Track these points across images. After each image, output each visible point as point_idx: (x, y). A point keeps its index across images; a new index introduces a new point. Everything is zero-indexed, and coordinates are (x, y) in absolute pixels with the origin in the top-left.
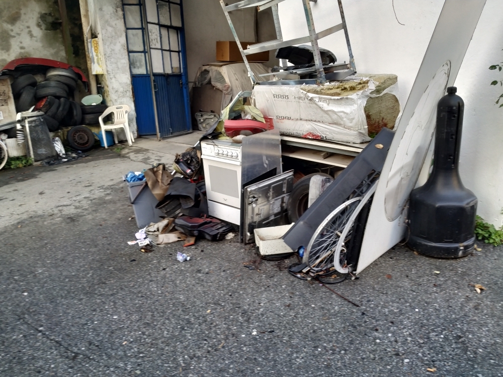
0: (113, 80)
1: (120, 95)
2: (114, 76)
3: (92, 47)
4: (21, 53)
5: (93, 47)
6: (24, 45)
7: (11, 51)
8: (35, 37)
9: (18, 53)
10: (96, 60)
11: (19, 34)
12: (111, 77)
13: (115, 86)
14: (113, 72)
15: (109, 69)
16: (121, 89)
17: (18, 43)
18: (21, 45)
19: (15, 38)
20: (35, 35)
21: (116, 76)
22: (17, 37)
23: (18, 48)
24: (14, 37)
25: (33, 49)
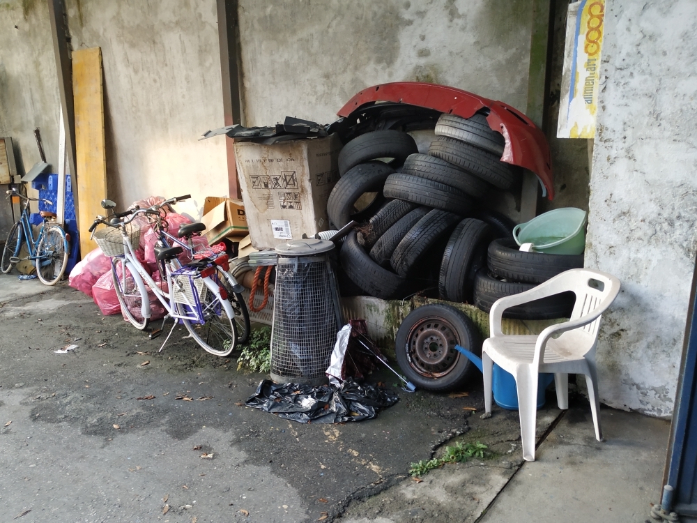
0: (621, 167)
1: (639, 234)
2: (628, 151)
3: (577, 33)
4: (418, 67)
5: (584, 29)
6: (431, 44)
7: (398, 63)
8: (459, 17)
9: (410, 68)
10: (580, 86)
11: (421, 14)
12: (613, 153)
13: (619, 193)
14: (629, 133)
15: (609, 123)
16: (651, 209)
17: (416, 40)
18: (423, 45)
19: (411, 28)
20: (462, 10)
21: (637, 153)
22: (417, 21)
23: (413, 54)
24: (410, 23)
25: (451, 53)
